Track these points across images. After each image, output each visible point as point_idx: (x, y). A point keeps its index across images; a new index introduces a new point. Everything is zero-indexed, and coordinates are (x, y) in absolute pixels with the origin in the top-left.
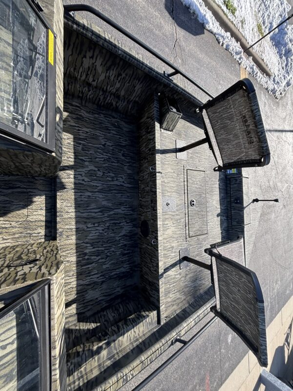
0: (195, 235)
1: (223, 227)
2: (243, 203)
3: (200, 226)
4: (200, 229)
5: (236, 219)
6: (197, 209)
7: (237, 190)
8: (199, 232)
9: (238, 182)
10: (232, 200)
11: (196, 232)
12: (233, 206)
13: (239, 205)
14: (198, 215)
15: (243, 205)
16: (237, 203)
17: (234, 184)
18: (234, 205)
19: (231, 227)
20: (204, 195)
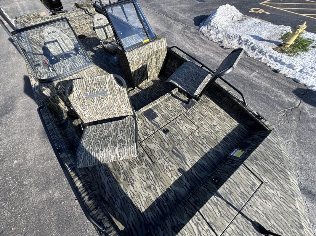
0: (145, 149)
1: (177, 189)
2: (220, 186)
3: (154, 149)
4: (152, 152)
5: (197, 197)
6: (165, 137)
7: (226, 171)
8: (149, 151)
9: (233, 165)
10: (213, 177)
11: (148, 148)
12: (207, 183)
13: (214, 186)
14: (162, 142)
15: (218, 189)
16: (213, 182)
17: (227, 165)
18: (210, 182)
19: (186, 201)
20: (181, 139)
